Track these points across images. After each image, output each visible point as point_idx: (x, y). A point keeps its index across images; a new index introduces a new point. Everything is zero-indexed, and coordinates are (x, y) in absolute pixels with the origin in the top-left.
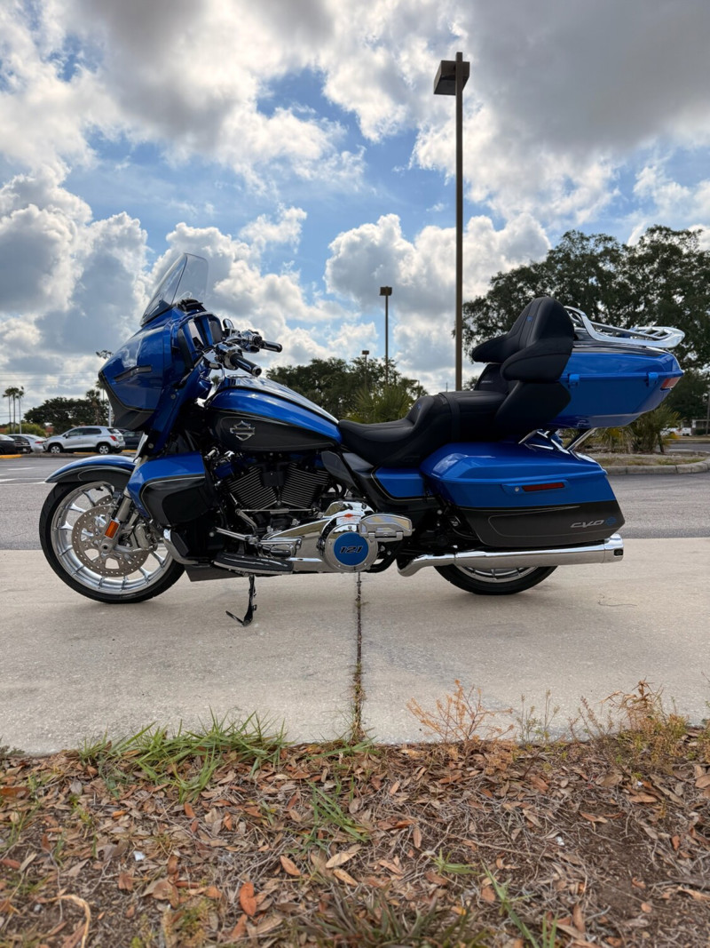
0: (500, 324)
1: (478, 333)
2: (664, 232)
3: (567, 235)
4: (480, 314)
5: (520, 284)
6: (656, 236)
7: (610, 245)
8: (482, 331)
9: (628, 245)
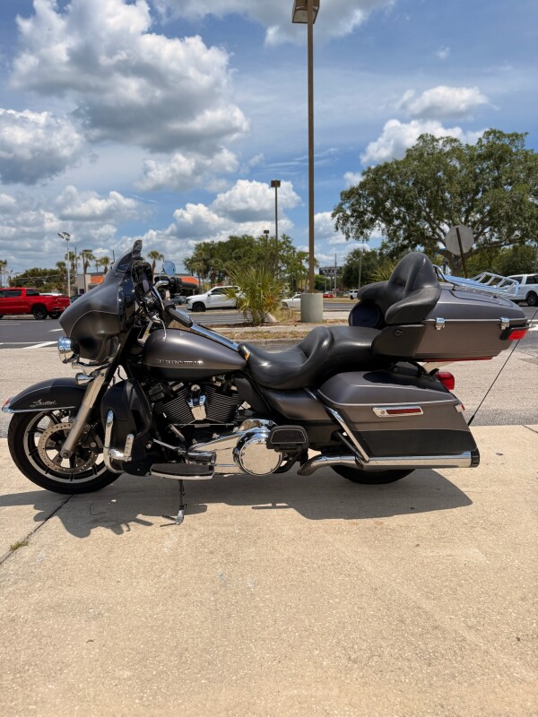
0: (369, 209)
1: (352, 216)
2: (497, 135)
3: (421, 137)
4: (353, 201)
5: (384, 177)
6: (491, 137)
7: (455, 145)
8: (355, 214)
9: (470, 145)
